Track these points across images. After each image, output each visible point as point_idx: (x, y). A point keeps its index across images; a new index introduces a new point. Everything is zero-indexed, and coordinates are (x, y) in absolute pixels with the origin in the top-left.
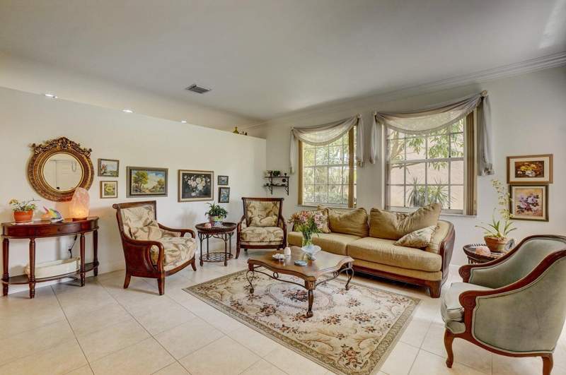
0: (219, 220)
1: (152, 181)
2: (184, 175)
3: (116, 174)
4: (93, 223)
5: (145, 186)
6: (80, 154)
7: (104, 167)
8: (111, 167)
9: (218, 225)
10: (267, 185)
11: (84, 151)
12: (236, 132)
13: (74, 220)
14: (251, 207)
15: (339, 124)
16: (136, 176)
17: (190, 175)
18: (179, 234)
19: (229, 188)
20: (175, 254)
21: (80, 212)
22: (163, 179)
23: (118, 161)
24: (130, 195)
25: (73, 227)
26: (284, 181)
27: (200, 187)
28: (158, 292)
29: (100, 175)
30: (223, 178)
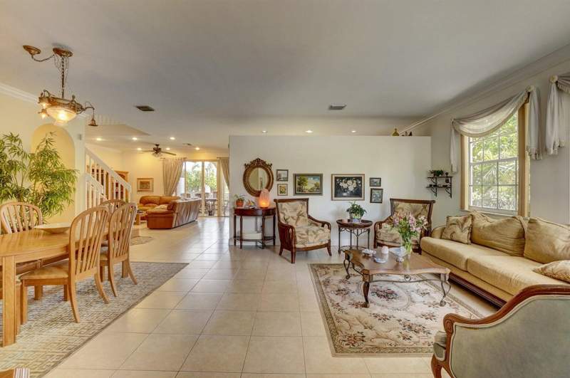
0: (357, 217)
1: (310, 184)
2: (336, 178)
3: (286, 179)
4: (271, 211)
5: (306, 187)
6: (266, 167)
7: (280, 175)
8: (283, 175)
9: (356, 222)
10: (431, 186)
11: (268, 165)
12: (396, 134)
13: (262, 208)
14: (400, 208)
15: (505, 105)
16: (300, 180)
17: (342, 178)
18: (321, 224)
19: (382, 189)
20: (304, 236)
21: (264, 204)
22: (319, 182)
23: (287, 170)
24: (296, 194)
25: (260, 212)
26: (447, 181)
27: (351, 188)
28: (290, 259)
29: (278, 180)
30: (375, 180)
